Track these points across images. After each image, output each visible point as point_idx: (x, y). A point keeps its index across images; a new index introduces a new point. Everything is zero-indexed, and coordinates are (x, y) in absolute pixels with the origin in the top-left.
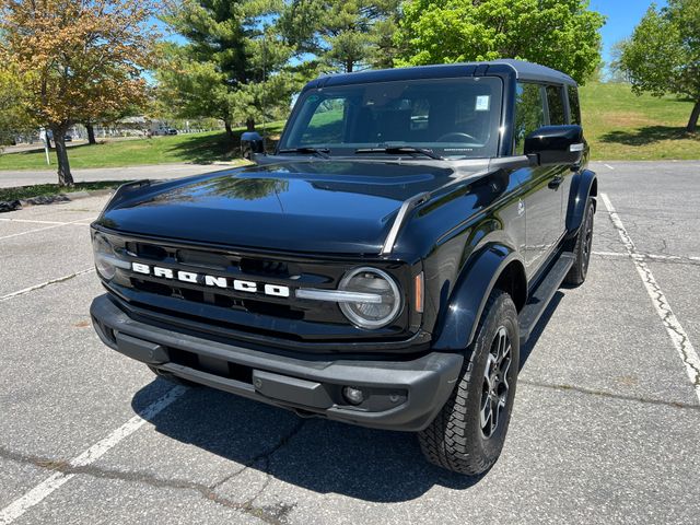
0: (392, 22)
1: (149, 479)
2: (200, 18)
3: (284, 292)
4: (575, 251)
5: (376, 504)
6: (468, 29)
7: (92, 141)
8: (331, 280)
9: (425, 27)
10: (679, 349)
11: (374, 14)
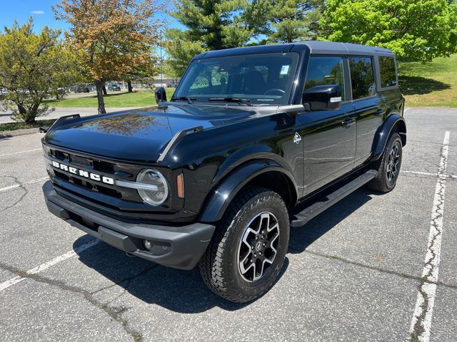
0: (319, 13)
1: (62, 285)
2: (194, 14)
3: (111, 181)
4: (380, 169)
5: (175, 313)
6: (370, 15)
7: (130, 91)
8: (132, 176)
9: (340, 15)
10: (430, 240)
11: (308, 6)
